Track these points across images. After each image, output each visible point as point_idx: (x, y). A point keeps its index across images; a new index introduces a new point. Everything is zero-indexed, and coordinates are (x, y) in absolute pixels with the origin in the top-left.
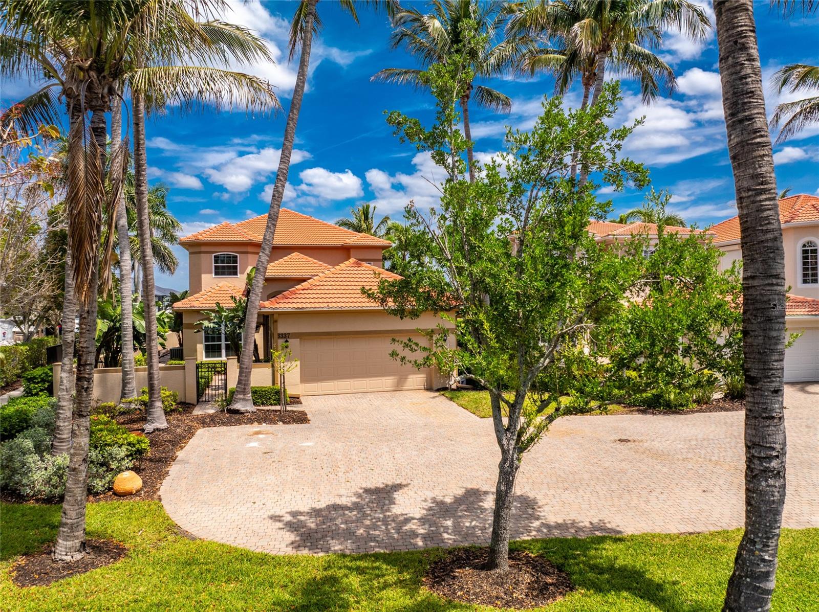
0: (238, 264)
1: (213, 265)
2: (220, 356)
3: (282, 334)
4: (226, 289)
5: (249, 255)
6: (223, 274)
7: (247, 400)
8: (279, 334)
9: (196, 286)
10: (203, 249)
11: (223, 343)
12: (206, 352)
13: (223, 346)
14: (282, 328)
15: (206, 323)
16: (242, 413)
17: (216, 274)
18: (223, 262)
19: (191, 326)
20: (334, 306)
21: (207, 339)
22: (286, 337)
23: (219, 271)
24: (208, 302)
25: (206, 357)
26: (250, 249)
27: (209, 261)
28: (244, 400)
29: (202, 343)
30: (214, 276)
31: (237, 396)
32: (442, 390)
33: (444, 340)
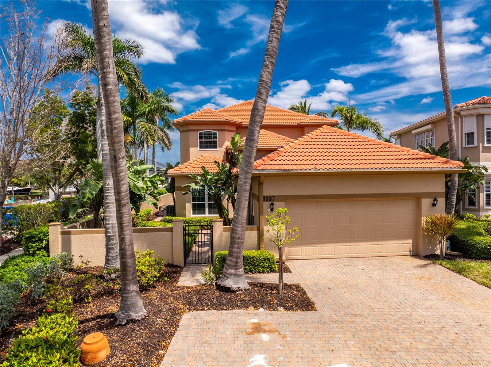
0: (218, 140)
1: (199, 140)
2: (204, 213)
3: (267, 197)
4: (209, 158)
5: (226, 132)
6: (206, 147)
7: (240, 276)
8: (264, 197)
9: (185, 157)
10: (191, 128)
11: (207, 203)
12: (193, 210)
13: (207, 205)
14: (268, 191)
15: (193, 186)
16: (234, 292)
17: (201, 147)
18: (206, 138)
19: (181, 189)
20: (323, 168)
21: (194, 200)
22: (271, 199)
23: (203, 145)
24: (195, 169)
25: (193, 214)
26: (227, 127)
27: (195, 137)
28: (236, 275)
29: (190, 202)
30: (199, 149)
31: (227, 270)
32: (433, 257)
33: (434, 205)
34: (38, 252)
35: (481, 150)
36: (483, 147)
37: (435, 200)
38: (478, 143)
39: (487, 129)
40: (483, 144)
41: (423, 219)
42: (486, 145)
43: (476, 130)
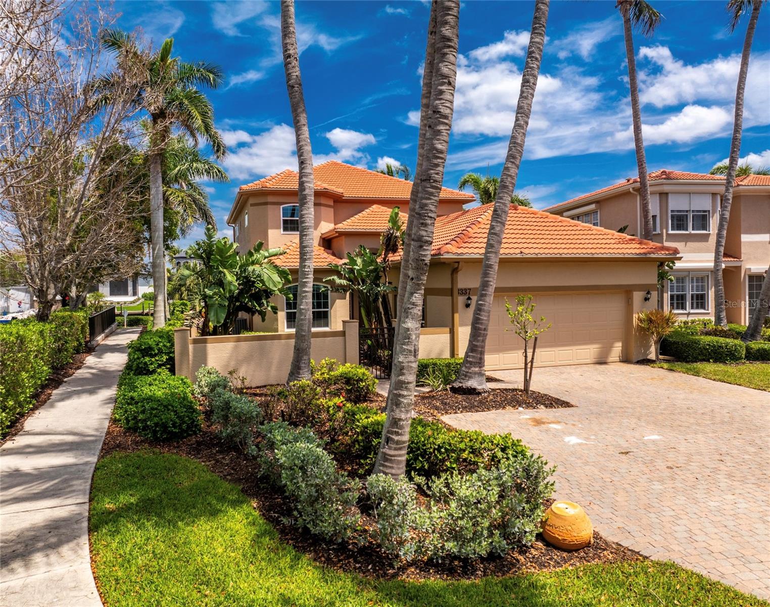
1: (282, 218)
3: (462, 290)
5: (322, 207)
8: (459, 290)
10: (270, 199)
12: (287, 321)
14: (462, 282)
17: (285, 229)
18: (292, 215)
20: (529, 253)
22: (466, 293)
23: (289, 226)
25: (288, 327)
27: (276, 214)
30: (282, 232)
31: (469, 368)
32: (646, 362)
33: (646, 299)
34: (159, 370)
35: (665, 238)
36: (668, 234)
37: (648, 293)
38: (661, 230)
39: (672, 211)
40: (667, 231)
41: (635, 316)
42: (670, 232)
43: (658, 212)
